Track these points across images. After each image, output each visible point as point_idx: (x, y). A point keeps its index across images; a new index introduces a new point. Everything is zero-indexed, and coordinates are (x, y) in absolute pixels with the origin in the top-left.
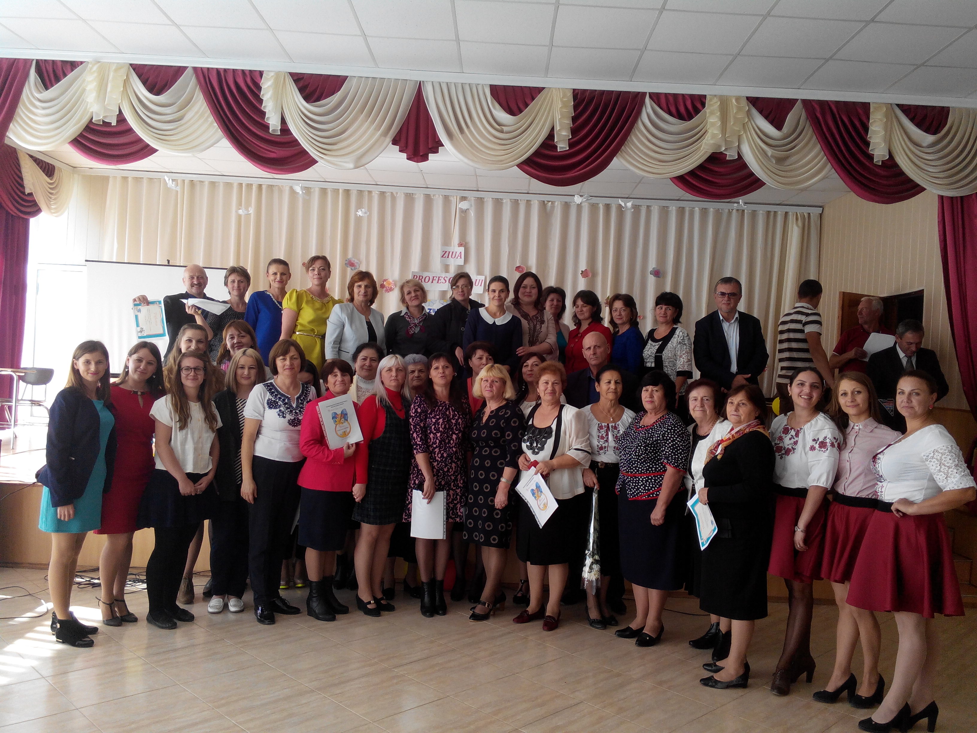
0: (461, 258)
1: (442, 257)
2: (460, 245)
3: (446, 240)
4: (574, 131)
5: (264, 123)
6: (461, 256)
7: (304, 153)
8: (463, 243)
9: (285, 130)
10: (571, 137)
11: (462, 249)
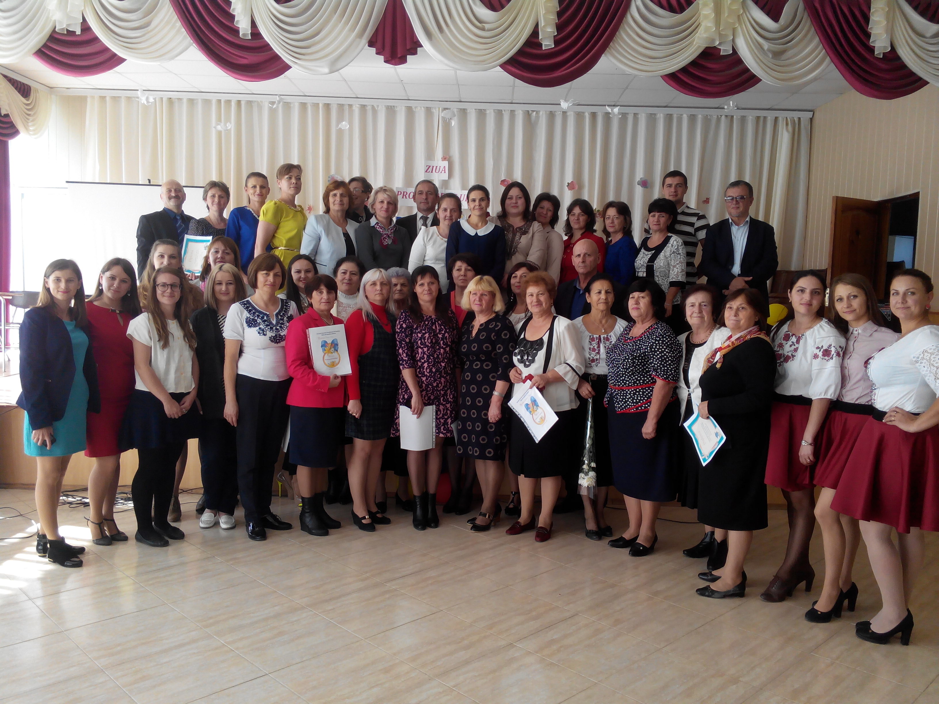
0: (445, 172)
1: (426, 171)
2: (444, 159)
3: (430, 154)
4: (560, 28)
5: (233, 26)
6: (445, 170)
7: (276, 58)
8: (447, 157)
9: (256, 34)
10: (556, 34)
11: (446, 163)
